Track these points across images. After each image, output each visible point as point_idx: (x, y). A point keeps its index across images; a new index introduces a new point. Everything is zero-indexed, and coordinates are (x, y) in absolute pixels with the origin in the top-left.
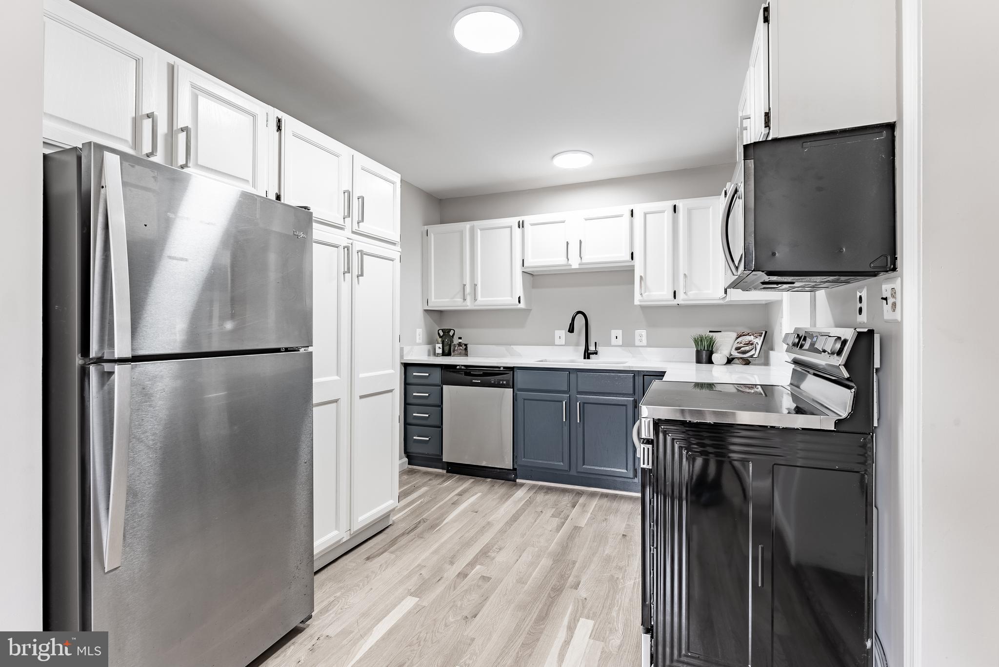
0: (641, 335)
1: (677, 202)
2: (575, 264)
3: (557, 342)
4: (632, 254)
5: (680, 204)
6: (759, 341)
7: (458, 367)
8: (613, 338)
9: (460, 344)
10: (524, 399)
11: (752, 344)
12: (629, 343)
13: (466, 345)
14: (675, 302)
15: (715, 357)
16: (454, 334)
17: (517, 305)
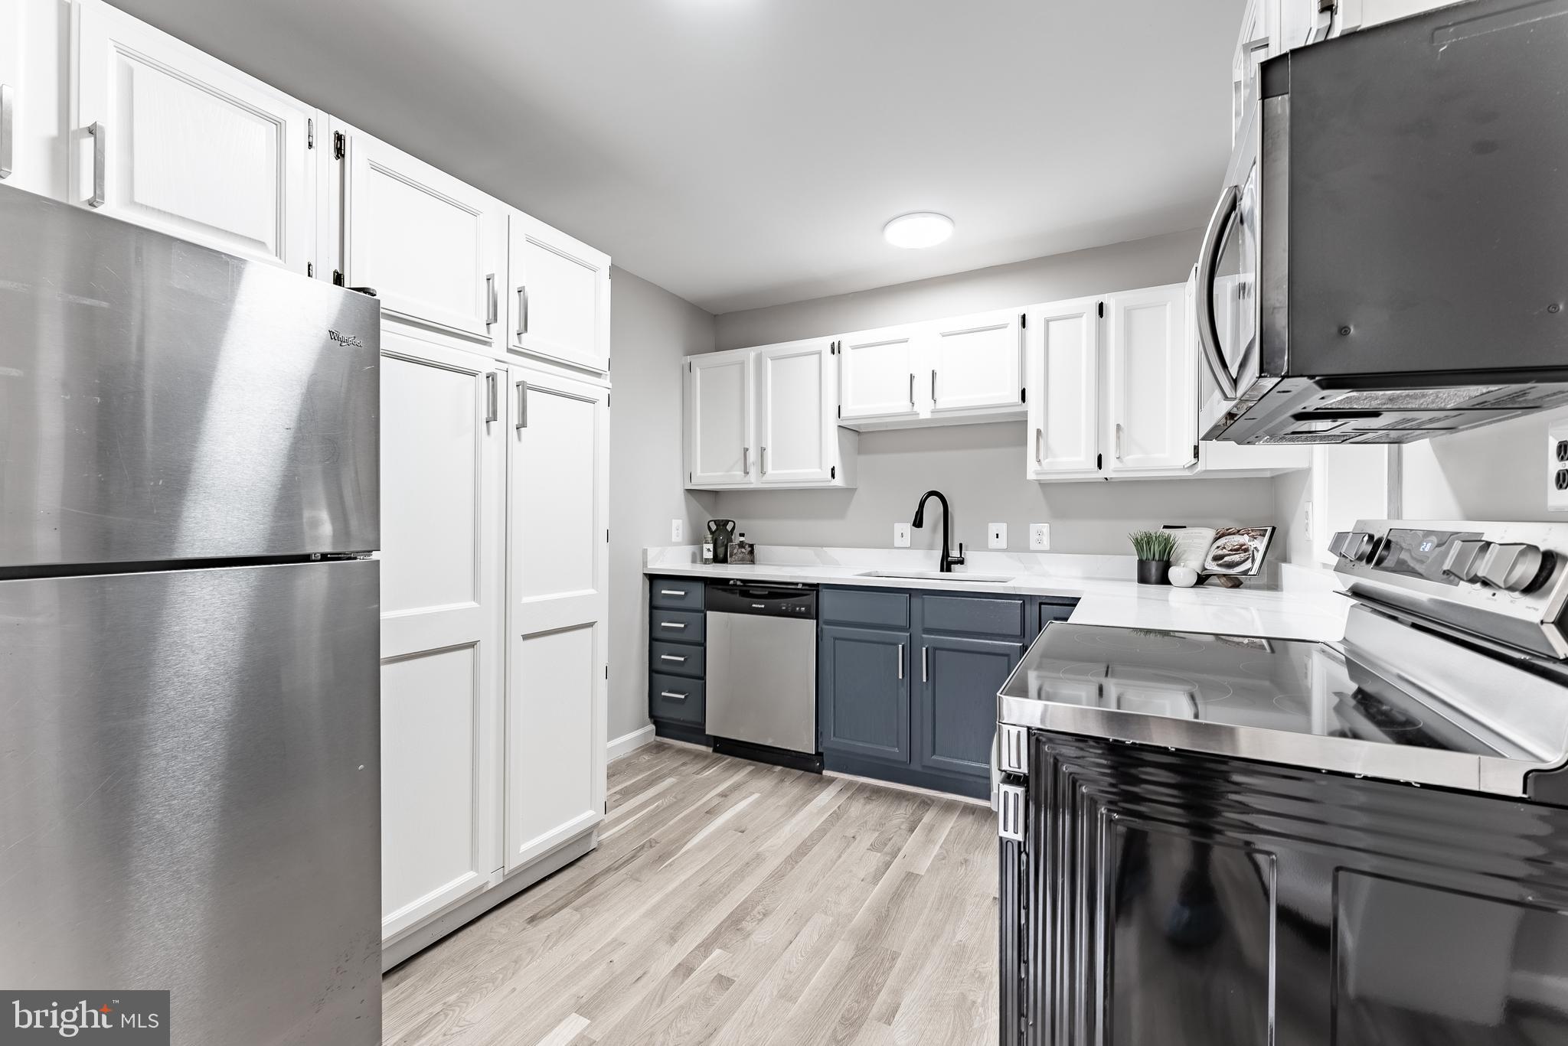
0: (1040, 532)
1: (1104, 298)
2: (924, 411)
3: (898, 542)
4: (1023, 392)
5: (1111, 300)
6: (1261, 544)
7: (731, 582)
8: (992, 536)
9: (742, 545)
10: (835, 639)
11: (1246, 550)
12: (1018, 545)
13: (752, 546)
14: (1101, 475)
15: (1173, 573)
16: (734, 528)
17: (830, 481)
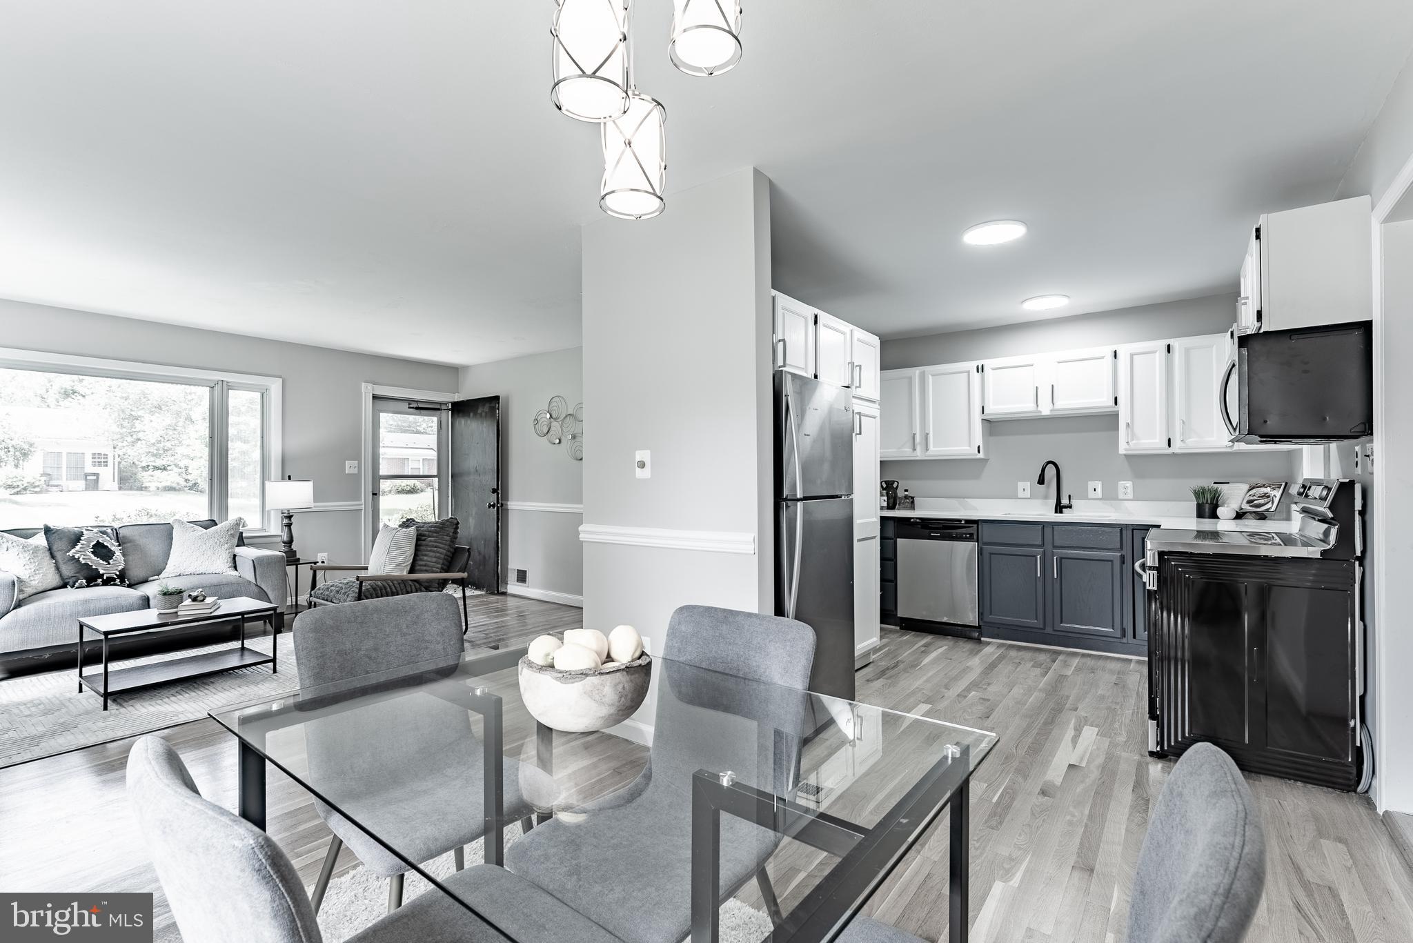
0: (1126, 486)
1: (1171, 342)
2: (1045, 410)
3: (1021, 494)
4: (1116, 398)
5: (1176, 343)
6: (1278, 493)
7: (912, 520)
8: (1091, 490)
9: (906, 497)
10: (991, 554)
11: (1268, 497)
12: (1110, 496)
13: (913, 498)
14: (1170, 451)
15: (1220, 511)
16: (898, 486)
17: (977, 455)
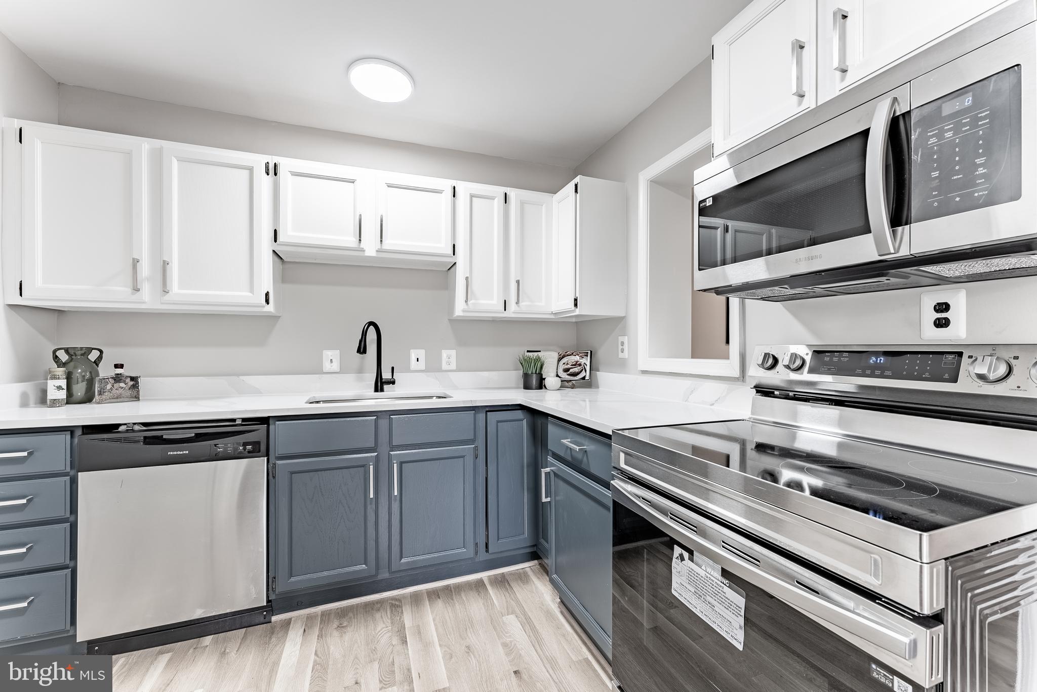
0: (449, 357)
1: (508, 190)
2: (370, 248)
3: (327, 366)
4: (454, 246)
5: (513, 194)
6: (586, 361)
7: (123, 428)
8: (413, 359)
9: (119, 378)
10: (291, 473)
12: (433, 367)
13: (135, 379)
14: (504, 315)
15: (546, 381)
16: (99, 357)
17: (264, 307)
